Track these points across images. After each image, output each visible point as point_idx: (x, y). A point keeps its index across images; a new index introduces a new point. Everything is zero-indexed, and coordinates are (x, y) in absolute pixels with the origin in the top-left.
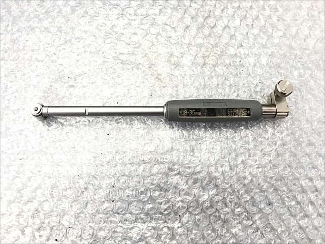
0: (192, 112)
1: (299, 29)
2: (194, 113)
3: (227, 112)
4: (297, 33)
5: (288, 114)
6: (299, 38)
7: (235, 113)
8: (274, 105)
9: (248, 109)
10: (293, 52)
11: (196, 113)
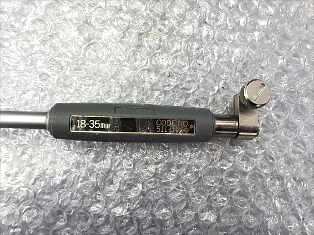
0: (94, 123)
1: (301, 7)
2: (97, 125)
3: (155, 126)
4: (297, 13)
5: (257, 134)
6: (300, 21)
7: (168, 127)
8: (236, 118)
9: (191, 122)
10: (285, 43)
11: (102, 125)
